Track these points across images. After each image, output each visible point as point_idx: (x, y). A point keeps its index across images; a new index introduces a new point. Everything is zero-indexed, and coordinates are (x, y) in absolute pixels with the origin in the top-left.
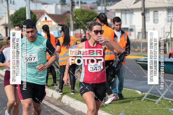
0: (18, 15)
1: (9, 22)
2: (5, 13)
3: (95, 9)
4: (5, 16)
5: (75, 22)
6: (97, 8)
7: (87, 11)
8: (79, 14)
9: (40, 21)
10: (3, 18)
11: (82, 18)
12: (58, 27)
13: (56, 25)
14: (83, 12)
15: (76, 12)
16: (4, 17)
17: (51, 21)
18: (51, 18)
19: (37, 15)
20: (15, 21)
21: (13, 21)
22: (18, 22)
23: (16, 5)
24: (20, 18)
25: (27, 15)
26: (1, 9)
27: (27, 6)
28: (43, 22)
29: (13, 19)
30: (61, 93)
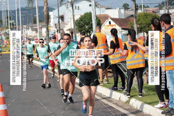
0: (83, 20)
1: (74, 26)
2: (71, 19)
3: (158, 12)
4: (71, 22)
5: (138, 26)
6: (159, 12)
7: (150, 15)
8: (142, 17)
9: (104, 25)
10: (69, 23)
11: (145, 21)
12: (122, 31)
13: (120, 29)
14: (146, 15)
15: (139, 16)
16: (70, 22)
17: (115, 25)
18: (115, 22)
19: (101, 20)
20: (80, 25)
21: (78, 26)
22: (83, 27)
23: (81, 10)
24: (85, 22)
25: (93, 19)
26: (66, 14)
27: (93, 10)
28: (108, 26)
29: (78, 24)
30: (129, 96)
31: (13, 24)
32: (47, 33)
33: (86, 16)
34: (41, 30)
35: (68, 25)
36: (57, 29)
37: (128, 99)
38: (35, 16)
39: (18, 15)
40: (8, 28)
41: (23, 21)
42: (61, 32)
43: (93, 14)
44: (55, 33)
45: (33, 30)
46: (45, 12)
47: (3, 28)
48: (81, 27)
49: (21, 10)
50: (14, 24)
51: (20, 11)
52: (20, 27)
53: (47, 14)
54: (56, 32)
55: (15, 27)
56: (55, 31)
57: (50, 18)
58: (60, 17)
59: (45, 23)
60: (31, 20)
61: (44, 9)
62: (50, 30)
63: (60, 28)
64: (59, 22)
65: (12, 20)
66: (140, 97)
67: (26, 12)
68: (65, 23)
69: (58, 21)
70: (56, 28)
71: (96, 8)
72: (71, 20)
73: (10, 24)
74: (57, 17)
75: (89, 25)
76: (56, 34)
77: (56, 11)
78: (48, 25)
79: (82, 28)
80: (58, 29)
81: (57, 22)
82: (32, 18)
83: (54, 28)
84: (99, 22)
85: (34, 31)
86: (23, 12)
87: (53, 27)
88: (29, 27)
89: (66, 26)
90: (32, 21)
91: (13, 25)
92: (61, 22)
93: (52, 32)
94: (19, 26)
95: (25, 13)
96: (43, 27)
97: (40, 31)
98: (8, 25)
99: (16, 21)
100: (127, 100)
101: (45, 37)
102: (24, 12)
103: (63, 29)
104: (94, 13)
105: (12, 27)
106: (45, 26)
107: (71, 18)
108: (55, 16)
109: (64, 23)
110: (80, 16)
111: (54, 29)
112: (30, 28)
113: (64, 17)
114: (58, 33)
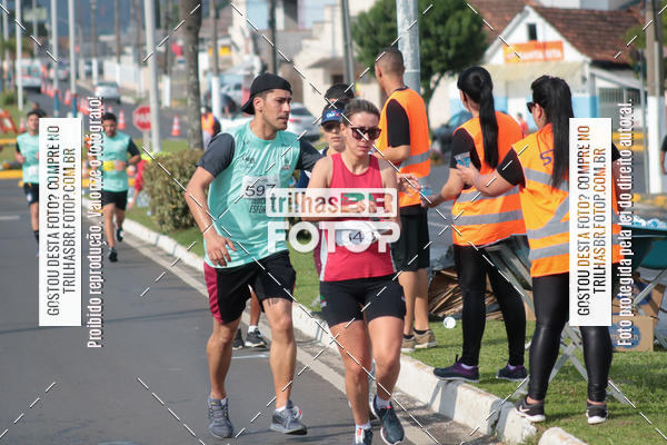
1: (346, 47)
2: (332, 7)
4: (332, 22)
9: (503, 43)
10: (322, 29)
12: (593, 76)
16: (328, 27)
17: (558, 45)
18: (559, 29)
28: (521, 47)
29: (368, 33)
30: (538, 418)
35: (314, 43)
36: (262, 61)
37: (533, 428)
50: (48, 27)
54: (257, 72)
56: (253, 68)
62: (230, 61)
63: (274, 53)
64: (272, 23)
66: (596, 419)
68: (304, 30)
70: (257, 52)
72: (333, 16)
80: (269, 61)
81: (262, 24)
83: (247, 52)
84: (475, 28)
87: (243, 51)
88: (121, 47)
89: (306, 42)
92: (286, 23)
100: (526, 433)
103: (290, 62)
107: (332, 2)
109: (300, 27)
111: (247, 58)
112: (129, 50)
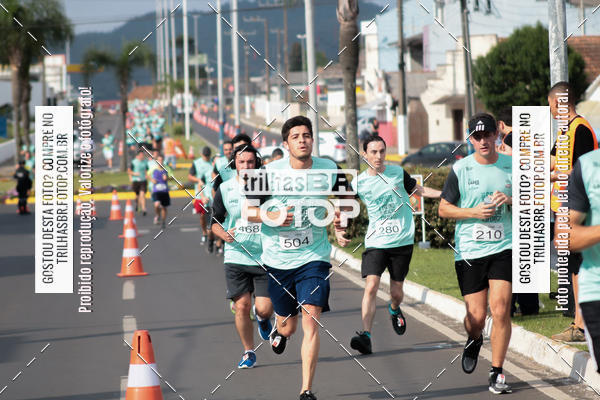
0: (508, 59)
1: (468, 86)
2: (454, 52)
4: (454, 65)
10: (445, 71)
16: (450, 69)
19: (587, 60)
20: (493, 82)
21: (486, 85)
22: (507, 90)
23: (499, 17)
24: (517, 70)
25: (553, 56)
26: (434, 33)
27: (554, 17)
29: (485, 74)
31: (202, 69)
32: (351, 111)
33: (521, 40)
34: (325, 99)
35: (438, 83)
36: (393, 99)
38: (299, 36)
39: (225, 33)
40: (181, 89)
41: (246, 61)
42: (408, 109)
43: (552, 35)
44: (382, 112)
45: (289, 98)
46: (343, 22)
47: (159, 87)
48: (496, 88)
49: (240, 11)
50: (208, 70)
51: (234, 16)
52: (233, 83)
53: (351, 29)
54: (388, 107)
55: (210, 82)
56: (385, 104)
57: (364, 47)
58: (406, 43)
59: (341, 71)
60: (281, 52)
61: (341, 9)
62: (363, 99)
63: (404, 91)
64: (402, 65)
65: (200, 52)
67: (258, 19)
68: (429, 72)
69: (396, 61)
70: (389, 90)
71: (567, 6)
72: (454, 60)
73: (192, 69)
74: (396, 43)
75: (533, 83)
76: (389, 116)
77: (393, 15)
78: (354, 80)
79: (501, 92)
80: (399, 97)
81: (392, 66)
82: (285, 48)
83: (380, 90)
84: (578, 70)
85: (293, 101)
86: (245, 20)
87: (376, 89)
88: (270, 86)
89: (431, 82)
90: (287, 61)
91: (203, 74)
92: (412, 66)
93: (369, 110)
94: (230, 79)
95: (257, 26)
96: (330, 86)
97: (321, 103)
98: (180, 73)
99: (216, 59)
101: (339, 129)
102: (252, 19)
103: (417, 99)
104: (556, 31)
105: (198, 82)
106: (340, 80)
107: (453, 48)
108: (385, 40)
109: (425, 69)
110: (494, 43)
111: (380, 95)
112: (275, 89)
113: (424, 45)
114: (395, 115)
